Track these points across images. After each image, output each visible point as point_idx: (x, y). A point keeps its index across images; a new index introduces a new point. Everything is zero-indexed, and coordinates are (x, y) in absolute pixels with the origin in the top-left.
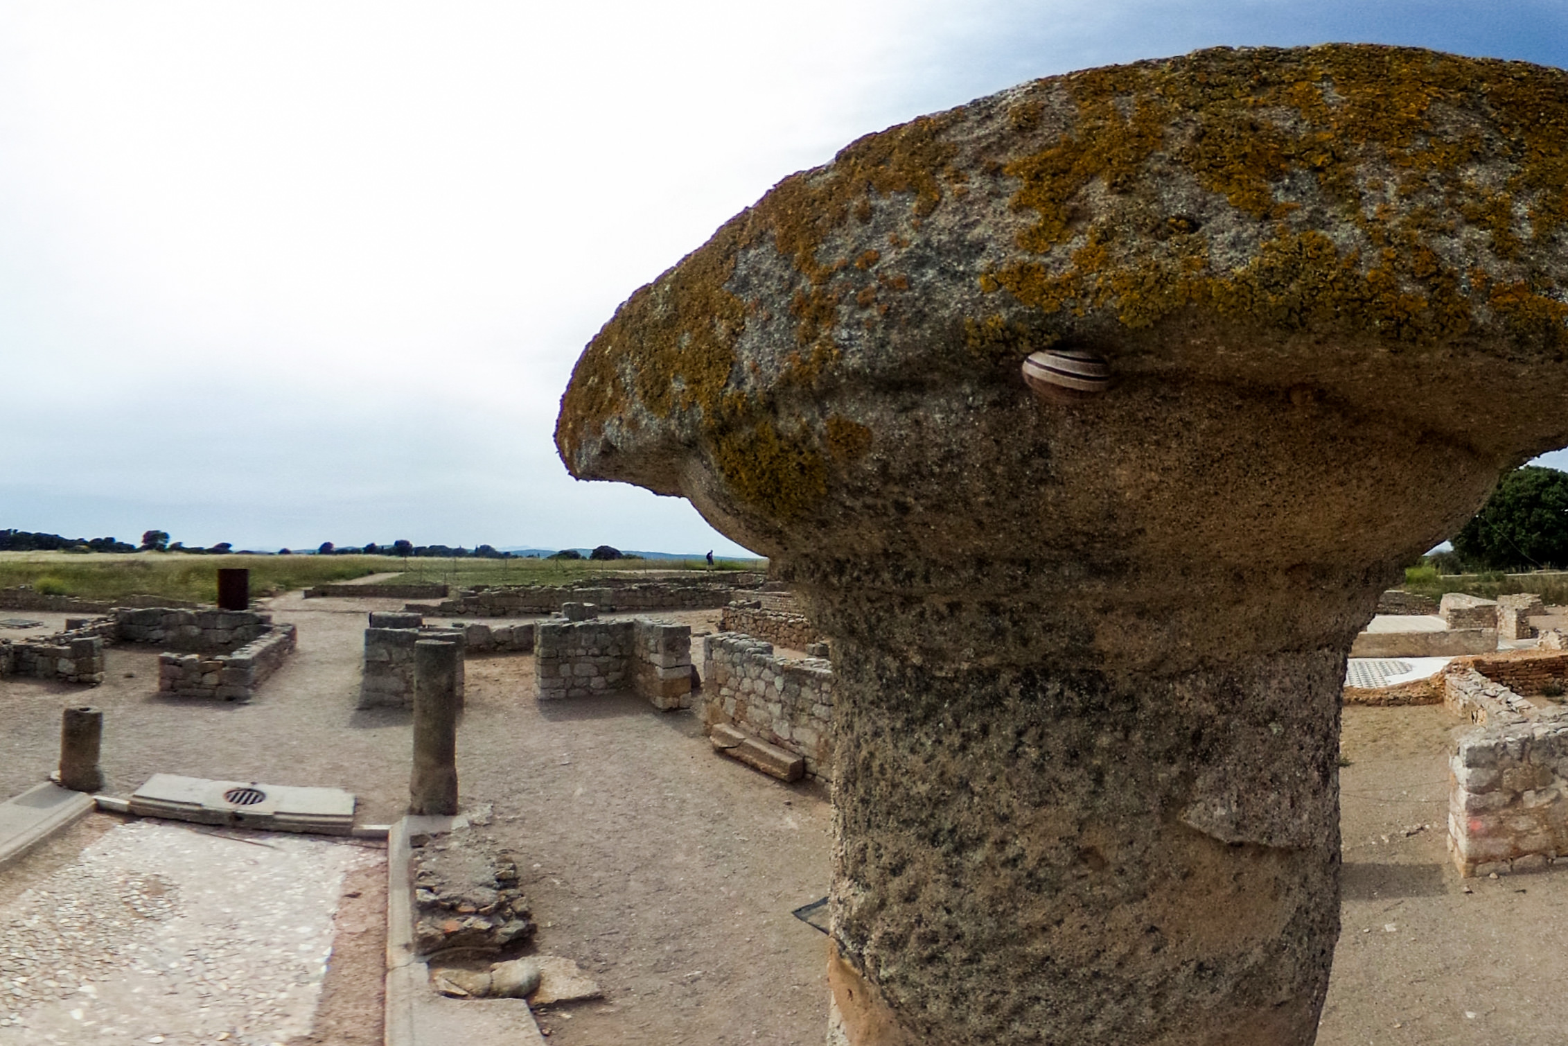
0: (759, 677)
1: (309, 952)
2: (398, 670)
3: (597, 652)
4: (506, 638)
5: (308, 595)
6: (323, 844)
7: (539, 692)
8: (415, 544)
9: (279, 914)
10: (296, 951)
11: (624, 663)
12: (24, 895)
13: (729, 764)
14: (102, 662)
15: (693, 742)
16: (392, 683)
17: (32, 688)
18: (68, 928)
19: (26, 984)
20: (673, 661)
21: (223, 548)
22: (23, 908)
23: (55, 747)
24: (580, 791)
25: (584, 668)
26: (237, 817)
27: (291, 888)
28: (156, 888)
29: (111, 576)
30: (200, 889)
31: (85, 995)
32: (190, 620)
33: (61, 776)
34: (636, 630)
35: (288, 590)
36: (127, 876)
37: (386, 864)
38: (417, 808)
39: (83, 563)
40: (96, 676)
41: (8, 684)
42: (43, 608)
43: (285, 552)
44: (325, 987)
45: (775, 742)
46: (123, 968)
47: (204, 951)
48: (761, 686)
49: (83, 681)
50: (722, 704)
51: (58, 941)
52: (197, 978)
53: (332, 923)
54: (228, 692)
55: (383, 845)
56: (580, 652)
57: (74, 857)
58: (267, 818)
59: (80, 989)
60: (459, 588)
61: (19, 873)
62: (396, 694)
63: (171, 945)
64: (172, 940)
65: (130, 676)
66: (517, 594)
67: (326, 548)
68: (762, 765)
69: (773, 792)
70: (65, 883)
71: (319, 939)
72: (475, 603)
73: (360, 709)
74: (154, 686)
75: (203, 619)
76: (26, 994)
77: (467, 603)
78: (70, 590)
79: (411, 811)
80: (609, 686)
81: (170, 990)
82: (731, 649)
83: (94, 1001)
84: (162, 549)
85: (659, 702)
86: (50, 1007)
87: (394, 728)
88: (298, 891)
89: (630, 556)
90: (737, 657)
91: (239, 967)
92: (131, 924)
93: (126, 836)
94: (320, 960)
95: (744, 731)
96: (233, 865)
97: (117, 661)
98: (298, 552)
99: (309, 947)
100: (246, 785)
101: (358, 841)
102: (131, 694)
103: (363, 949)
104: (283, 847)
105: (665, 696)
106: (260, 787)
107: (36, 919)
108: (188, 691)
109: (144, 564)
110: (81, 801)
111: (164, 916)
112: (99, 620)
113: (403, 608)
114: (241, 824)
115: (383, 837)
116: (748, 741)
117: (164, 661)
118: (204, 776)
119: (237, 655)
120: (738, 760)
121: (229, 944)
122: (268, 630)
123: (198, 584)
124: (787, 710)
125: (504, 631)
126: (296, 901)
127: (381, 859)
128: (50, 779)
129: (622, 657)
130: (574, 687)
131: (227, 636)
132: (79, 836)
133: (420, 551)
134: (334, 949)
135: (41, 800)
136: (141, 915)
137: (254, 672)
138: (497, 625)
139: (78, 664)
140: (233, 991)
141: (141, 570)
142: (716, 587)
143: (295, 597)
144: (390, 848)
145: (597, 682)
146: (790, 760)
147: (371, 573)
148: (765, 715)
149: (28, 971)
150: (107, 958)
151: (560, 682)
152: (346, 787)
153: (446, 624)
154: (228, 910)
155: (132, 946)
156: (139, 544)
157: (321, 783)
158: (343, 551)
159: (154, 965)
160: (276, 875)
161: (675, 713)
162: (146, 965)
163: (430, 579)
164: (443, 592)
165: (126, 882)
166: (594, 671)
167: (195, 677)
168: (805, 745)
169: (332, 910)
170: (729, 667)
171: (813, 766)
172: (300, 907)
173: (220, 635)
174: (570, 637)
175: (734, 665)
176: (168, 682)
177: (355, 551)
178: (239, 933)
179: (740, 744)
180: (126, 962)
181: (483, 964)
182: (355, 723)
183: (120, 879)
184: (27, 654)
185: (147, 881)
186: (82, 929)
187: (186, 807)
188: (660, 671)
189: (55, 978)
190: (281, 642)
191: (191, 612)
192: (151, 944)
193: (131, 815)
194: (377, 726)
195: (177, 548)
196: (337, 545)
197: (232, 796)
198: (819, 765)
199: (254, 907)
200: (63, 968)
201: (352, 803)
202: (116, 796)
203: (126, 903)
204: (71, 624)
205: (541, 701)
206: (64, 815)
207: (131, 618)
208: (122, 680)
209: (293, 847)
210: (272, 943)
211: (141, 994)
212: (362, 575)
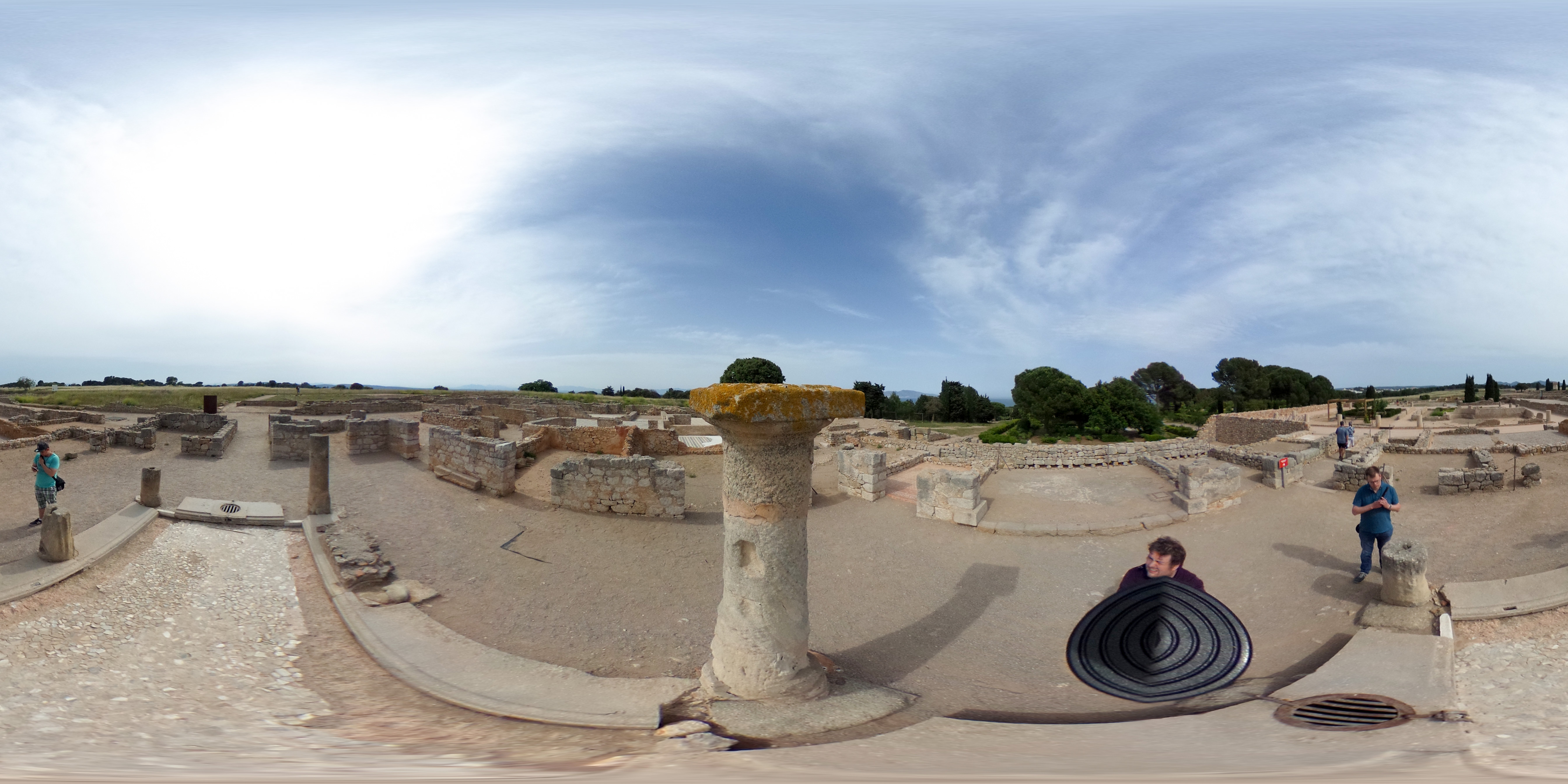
0: (458, 445)
1: (285, 590)
2: (288, 443)
3: (373, 433)
4: (327, 426)
5: (238, 405)
6: (271, 531)
7: (348, 451)
8: (277, 382)
9: (262, 570)
10: (278, 590)
11: (384, 438)
12: (127, 567)
13: (445, 483)
14: (155, 439)
15: (425, 474)
16: (285, 448)
17: (124, 451)
18: (153, 585)
19: (133, 618)
20: (412, 437)
21: (199, 384)
22: (127, 574)
23: (138, 483)
24: (381, 499)
25: (368, 440)
26: (229, 520)
27: (264, 556)
28: (195, 559)
29: (156, 397)
30: (217, 559)
31: (169, 623)
32: (192, 418)
33: (141, 499)
34: (390, 424)
35: (230, 403)
36: (179, 553)
37: (306, 540)
38: (312, 510)
39: (143, 391)
40: (153, 446)
41: (113, 449)
42: (127, 411)
43: (224, 385)
44: (302, 607)
45: (466, 473)
46: (187, 607)
47: (229, 594)
48: (458, 449)
49: (146, 447)
50: (438, 456)
51: (148, 592)
52: (230, 609)
53: (290, 573)
54: (213, 453)
55: (301, 530)
56: (366, 433)
57: (150, 543)
58: (243, 519)
59: (165, 620)
60: (302, 402)
61: (124, 553)
62: (287, 453)
63: (210, 592)
64: (210, 589)
65: (167, 445)
66: (327, 405)
67: (241, 384)
68: (462, 483)
69: (469, 495)
70: (148, 559)
71: (288, 583)
72: (309, 409)
73: (271, 460)
74: (179, 449)
75: (197, 418)
76: (134, 624)
77: (306, 409)
78: (138, 404)
79: (310, 513)
80: (379, 448)
81: (218, 617)
82: (444, 433)
83: (175, 626)
84: (174, 385)
85: (405, 455)
86: (149, 632)
87: (289, 470)
88: (267, 557)
89: (367, 388)
90: (446, 437)
91: (251, 601)
92: (186, 581)
93: (175, 530)
94: (293, 594)
95: (450, 468)
96: (231, 545)
97: (162, 437)
98: (230, 385)
99: (284, 588)
100: (230, 502)
101: (288, 529)
102: (169, 454)
103: (311, 586)
104: (253, 533)
105: (408, 452)
106: (237, 503)
107: (134, 581)
108: (194, 452)
109: (168, 392)
110: (152, 512)
111: (202, 575)
112: (152, 418)
113: (278, 411)
114: (230, 522)
115: (300, 526)
116: (453, 473)
117: (183, 439)
118: (209, 498)
119: (216, 436)
120: (448, 481)
121: (241, 589)
122: (226, 423)
123: (192, 401)
124: (472, 459)
125: (326, 423)
126: (267, 563)
127: (302, 537)
128: (137, 501)
129: (383, 435)
130: (363, 449)
131: (207, 425)
132: (152, 531)
133: (279, 385)
134: (297, 588)
135: (132, 513)
136: (190, 576)
137: (223, 443)
138: (323, 419)
139: (144, 440)
140: (253, 615)
141: (167, 394)
142: (415, 402)
143: (233, 406)
144: (306, 532)
145: (373, 447)
146: (475, 481)
147: (263, 395)
148: (460, 461)
149: (134, 611)
150: (176, 601)
151: (357, 447)
152: (275, 500)
153: (300, 419)
154: (235, 570)
155: (189, 594)
156: (164, 382)
157: (264, 499)
158: (247, 385)
159: (204, 604)
160: (254, 549)
161: (412, 460)
162: (199, 604)
163: (288, 398)
164: (294, 404)
165: (179, 557)
166: (372, 442)
167: (197, 446)
168: (481, 474)
169: (288, 566)
170: (442, 441)
171: (485, 483)
172: (271, 566)
173: (205, 424)
174: (361, 427)
175: (445, 440)
176: (185, 448)
177: (253, 385)
178: (244, 582)
179: (449, 474)
180: (188, 603)
181: (377, 588)
182: (271, 467)
183: (176, 555)
184: (121, 435)
185: (189, 556)
186: (160, 585)
187: (202, 515)
188: (406, 442)
189: (149, 614)
190: (233, 428)
191: (192, 415)
192: (199, 592)
193: (176, 519)
194: (281, 469)
195: (181, 384)
196: (245, 382)
197: (226, 508)
198: (488, 482)
199: (248, 567)
200: (154, 608)
201: (281, 510)
202: (168, 509)
203: (180, 569)
204: (140, 420)
205: (350, 455)
206: (144, 521)
207: (166, 418)
208: (163, 446)
209: (256, 531)
210: (264, 587)
211: (202, 621)
212: (259, 396)
